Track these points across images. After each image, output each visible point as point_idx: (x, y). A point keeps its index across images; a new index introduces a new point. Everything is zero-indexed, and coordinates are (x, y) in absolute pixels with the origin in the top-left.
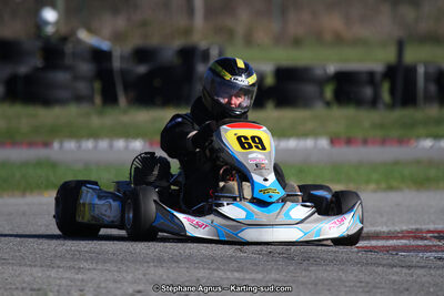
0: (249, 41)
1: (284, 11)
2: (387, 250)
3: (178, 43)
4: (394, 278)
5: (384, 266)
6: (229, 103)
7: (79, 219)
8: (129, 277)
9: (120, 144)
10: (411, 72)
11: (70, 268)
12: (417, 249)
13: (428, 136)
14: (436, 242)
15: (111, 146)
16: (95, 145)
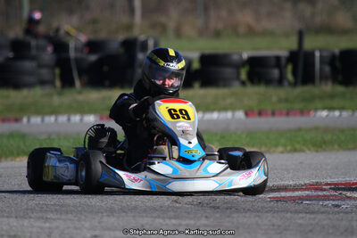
0: (178, 34)
1: (206, 9)
2: (293, 199)
3: (121, 37)
4: (300, 221)
5: (291, 212)
6: (164, 84)
7: (45, 179)
8: (87, 225)
9: (76, 118)
10: (310, 55)
11: (39, 218)
12: (318, 198)
13: (324, 108)
14: (333, 193)
15: (69, 120)
16: (56, 120)
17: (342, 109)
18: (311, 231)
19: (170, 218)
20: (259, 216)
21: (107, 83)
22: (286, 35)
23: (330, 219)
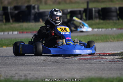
0: (46, 3)
2: (85, 59)
3: (26, 5)
4: (87, 67)
5: (84, 64)
8: (14, 69)
9: (10, 33)
10: (91, 10)
12: (93, 59)
13: (96, 28)
14: (99, 57)
15: (8, 33)
16: (4, 33)
17: (102, 28)
18: (91, 70)
19: (42, 66)
20: (73, 65)
21: (21, 21)
22: (83, 3)
23: (97, 66)
